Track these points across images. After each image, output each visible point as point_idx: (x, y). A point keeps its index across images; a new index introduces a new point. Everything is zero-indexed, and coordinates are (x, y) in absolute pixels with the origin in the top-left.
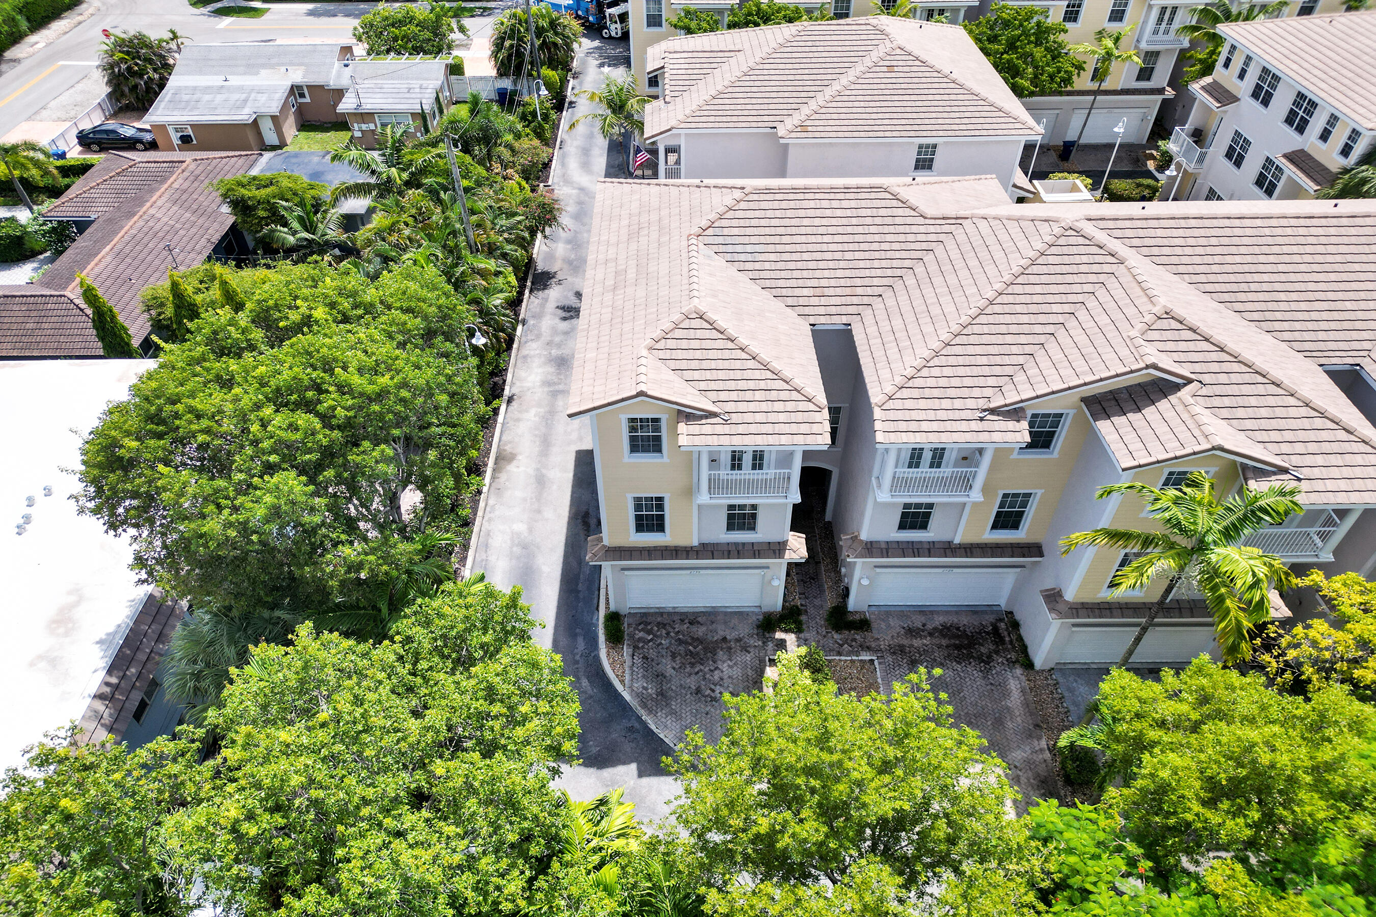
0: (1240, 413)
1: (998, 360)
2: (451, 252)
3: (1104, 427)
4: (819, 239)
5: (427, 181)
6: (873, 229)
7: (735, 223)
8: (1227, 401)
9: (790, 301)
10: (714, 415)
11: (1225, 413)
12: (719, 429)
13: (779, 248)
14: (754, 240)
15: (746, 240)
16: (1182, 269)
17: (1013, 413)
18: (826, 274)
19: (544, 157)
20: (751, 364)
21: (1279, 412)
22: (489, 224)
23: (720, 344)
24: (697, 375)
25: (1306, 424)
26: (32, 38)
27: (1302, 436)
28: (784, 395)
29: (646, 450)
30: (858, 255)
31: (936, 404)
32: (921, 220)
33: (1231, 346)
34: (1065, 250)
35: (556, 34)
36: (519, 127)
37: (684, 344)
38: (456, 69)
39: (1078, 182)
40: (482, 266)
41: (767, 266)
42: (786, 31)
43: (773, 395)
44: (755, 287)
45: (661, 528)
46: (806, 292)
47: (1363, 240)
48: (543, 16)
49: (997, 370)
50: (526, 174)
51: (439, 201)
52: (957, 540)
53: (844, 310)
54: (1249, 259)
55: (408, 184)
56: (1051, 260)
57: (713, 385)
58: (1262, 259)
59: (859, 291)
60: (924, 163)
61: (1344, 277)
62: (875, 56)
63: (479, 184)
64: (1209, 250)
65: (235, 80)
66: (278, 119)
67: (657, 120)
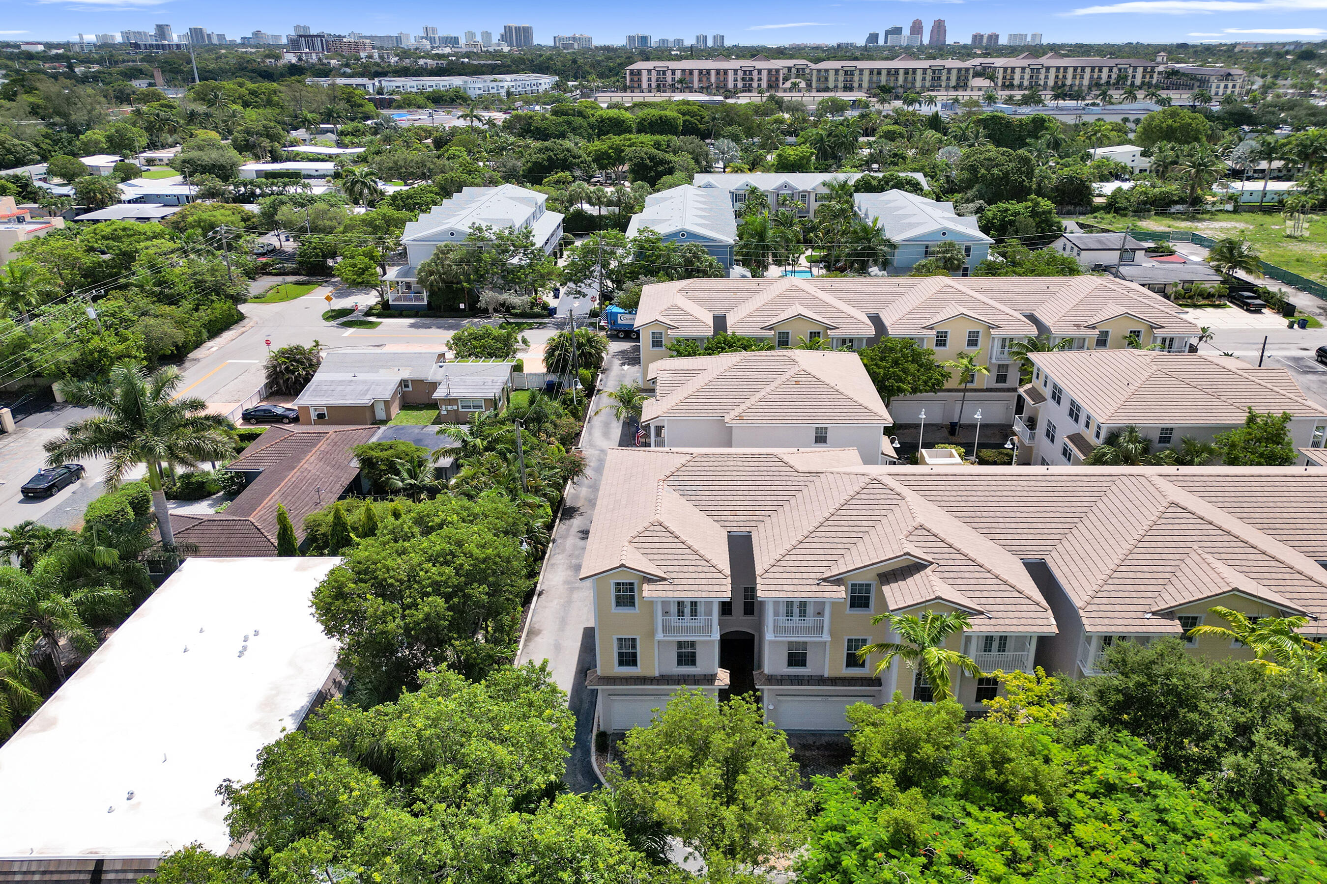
0: (959, 581)
1: (830, 552)
2: (511, 491)
3: (886, 589)
4: (735, 483)
5: (499, 447)
6: (767, 478)
7: (686, 473)
8: (952, 575)
9: (716, 518)
10: (664, 579)
11: (951, 581)
12: (667, 588)
13: (711, 488)
14: (697, 483)
15: (692, 483)
16: (942, 504)
17: (837, 581)
18: (739, 503)
19: (577, 429)
20: (688, 551)
21: (981, 581)
22: (537, 474)
23: (671, 540)
24: (656, 557)
25: (996, 588)
26: (209, 344)
27: (993, 594)
28: (706, 569)
29: (625, 604)
30: (757, 493)
31: (793, 575)
32: (796, 474)
33: (957, 545)
34: (872, 491)
35: (591, 347)
36: (561, 410)
37: (650, 540)
38: (518, 368)
39: (953, 451)
40: (530, 501)
41: (704, 498)
43: (699, 569)
44: (696, 510)
45: (634, 663)
46: (726, 513)
47: (1050, 489)
48: (583, 336)
49: (829, 558)
50: (564, 441)
51: (506, 459)
52: (826, 675)
53: (748, 524)
54: (982, 499)
55: (486, 449)
56: (863, 496)
57: (664, 563)
58: (990, 499)
59: (757, 513)
60: (821, 438)
61: (1038, 509)
62: (787, 375)
63: (532, 448)
64: (959, 493)
65: (361, 377)
66: (387, 404)
67: (650, 410)
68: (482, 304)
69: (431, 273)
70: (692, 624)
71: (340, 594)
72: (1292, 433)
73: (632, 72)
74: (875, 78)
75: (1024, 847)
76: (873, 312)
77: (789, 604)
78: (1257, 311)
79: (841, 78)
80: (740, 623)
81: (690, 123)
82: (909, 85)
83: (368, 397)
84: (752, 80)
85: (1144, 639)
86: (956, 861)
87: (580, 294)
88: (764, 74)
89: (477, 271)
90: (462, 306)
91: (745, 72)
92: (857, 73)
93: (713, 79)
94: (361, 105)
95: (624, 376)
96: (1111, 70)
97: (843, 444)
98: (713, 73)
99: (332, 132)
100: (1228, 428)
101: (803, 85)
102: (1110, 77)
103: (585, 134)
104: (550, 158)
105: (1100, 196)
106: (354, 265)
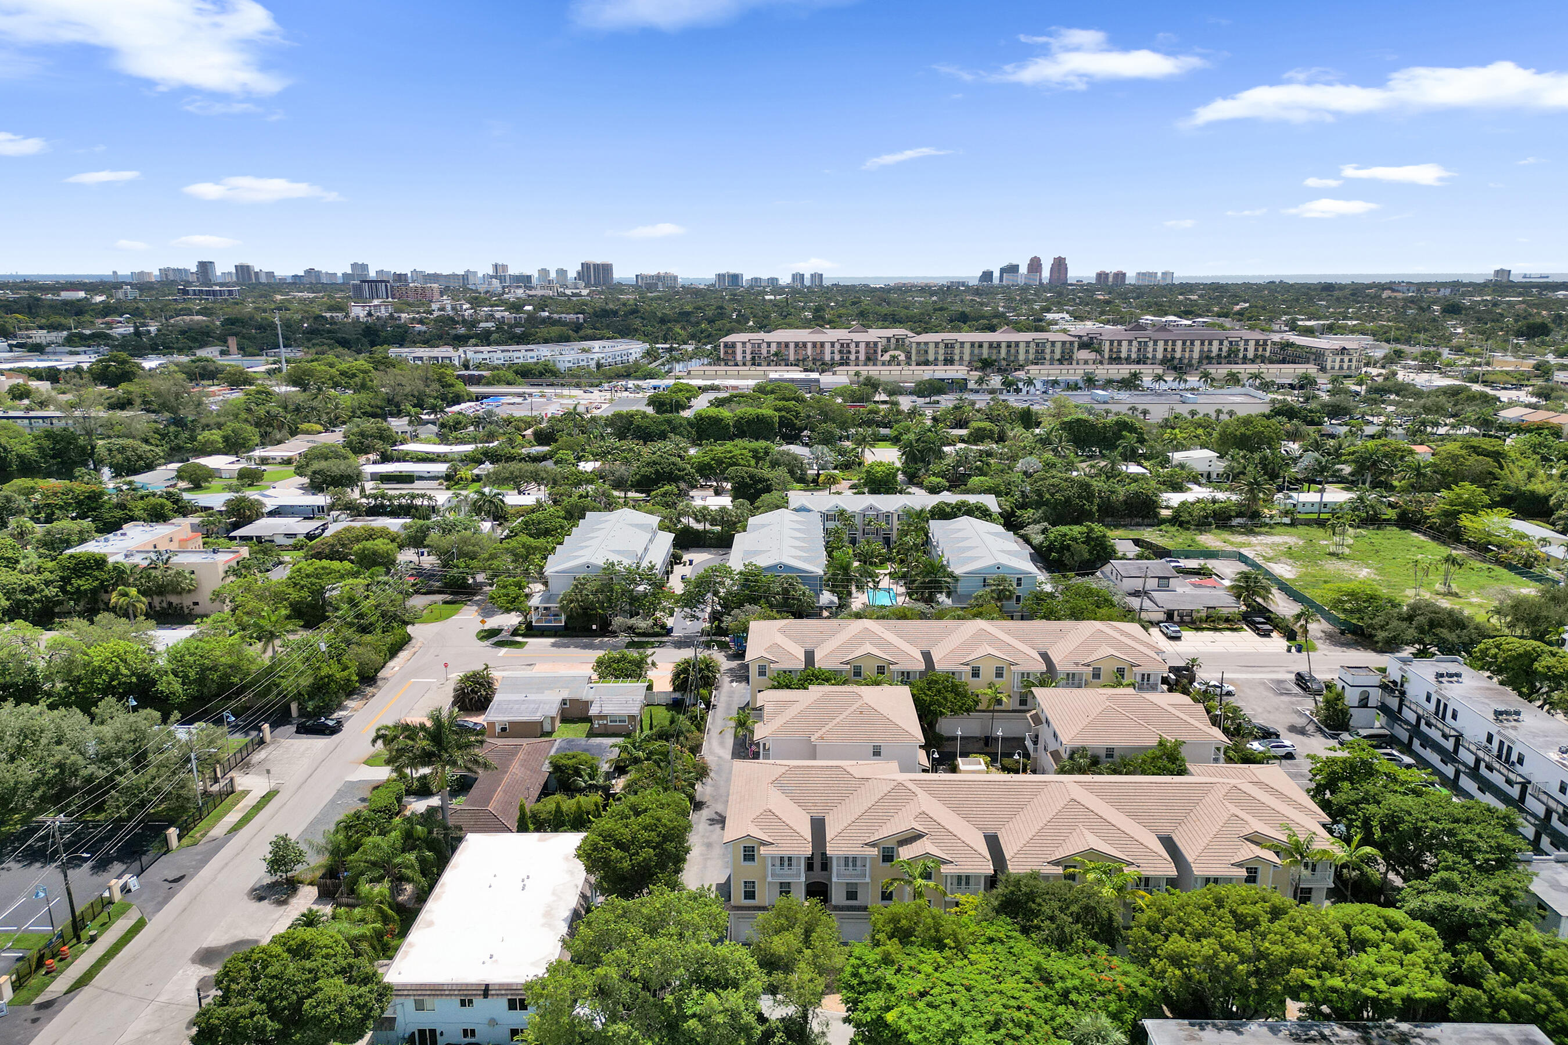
0: (942, 845)
1: (870, 828)
3: (901, 849)
4: (816, 785)
6: (836, 782)
7: (786, 780)
8: (938, 841)
9: (804, 808)
10: (772, 843)
11: (936, 845)
12: (774, 849)
13: (801, 788)
14: (793, 785)
15: (790, 786)
16: (941, 799)
17: (873, 845)
18: (818, 798)
19: (700, 740)
20: (787, 828)
21: (955, 845)
23: (776, 820)
24: (767, 831)
25: (963, 849)
26: (391, 664)
27: (960, 852)
28: (797, 838)
29: (749, 860)
31: (848, 842)
33: (943, 823)
34: (898, 791)
37: (765, 821)
38: (649, 687)
39: (981, 760)
41: (796, 794)
42: (827, 688)
43: (793, 838)
44: (791, 803)
45: (754, 897)
46: (810, 806)
49: (870, 831)
50: (692, 750)
51: (659, 766)
53: (823, 812)
55: (647, 759)
56: (892, 794)
57: (773, 834)
59: (829, 804)
60: (877, 753)
61: (998, 803)
62: (854, 707)
64: (952, 792)
65: (531, 697)
66: (553, 719)
67: (760, 732)
68: (614, 627)
69: (572, 601)
70: (790, 872)
71: (595, 848)
72: (1184, 752)
73: (726, 345)
74: (976, 351)
75: (943, 962)
76: (925, 649)
77: (847, 859)
78: (1266, 634)
79: (941, 351)
80: (818, 876)
81: (786, 418)
82: (1012, 358)
83: (539, 714)
84: (849, 352)
85: (1046, 878)
86: (911, 968)
87: (694, 617)
88: (862, 346)
89: (610, 600)
90: (594, 627)
91: (842, 345)
92: (958, 346)
93: (809, 351)
94: (452, 385)
95: (733, 692)
96: (1221, 343)
97: (889, 759)
98: (809, 345)
99: (434, 423)
100: (1147, 748)
101: (902, 357)
102: (1220, 350)
103: (685, 433)
104: (657, 472)
105: (1167, 507)
106: (508, 595)
